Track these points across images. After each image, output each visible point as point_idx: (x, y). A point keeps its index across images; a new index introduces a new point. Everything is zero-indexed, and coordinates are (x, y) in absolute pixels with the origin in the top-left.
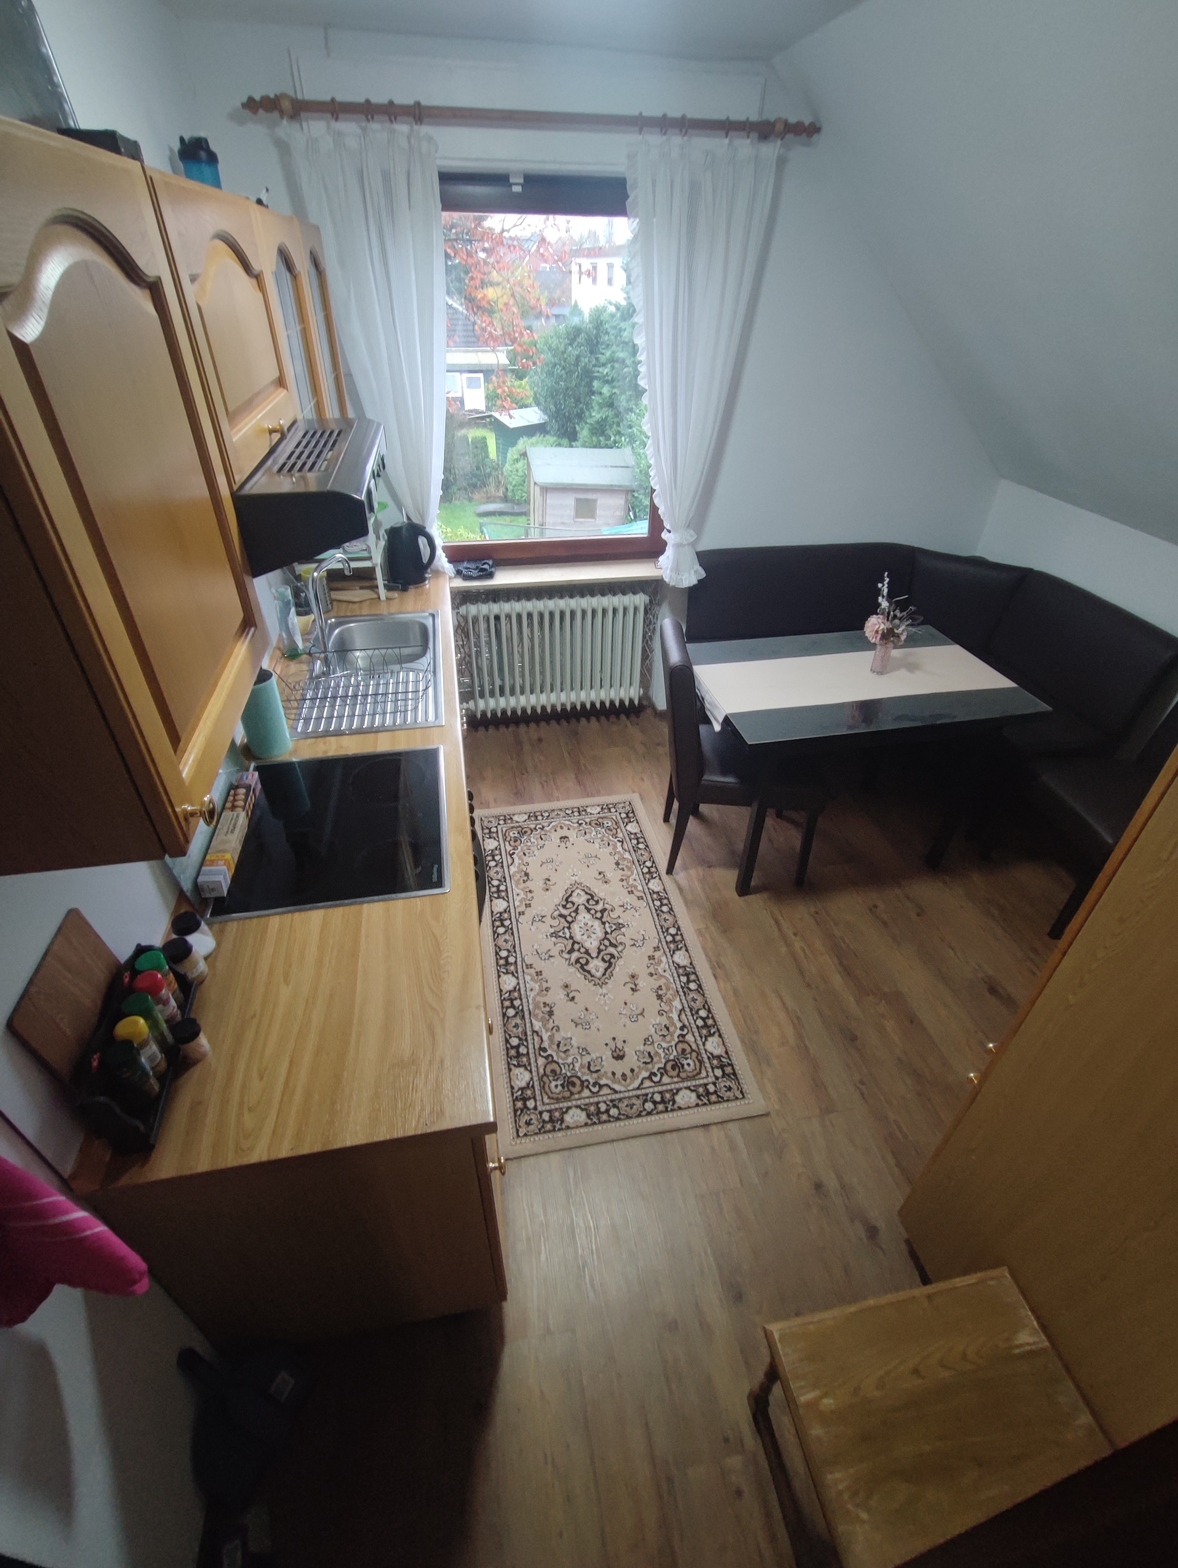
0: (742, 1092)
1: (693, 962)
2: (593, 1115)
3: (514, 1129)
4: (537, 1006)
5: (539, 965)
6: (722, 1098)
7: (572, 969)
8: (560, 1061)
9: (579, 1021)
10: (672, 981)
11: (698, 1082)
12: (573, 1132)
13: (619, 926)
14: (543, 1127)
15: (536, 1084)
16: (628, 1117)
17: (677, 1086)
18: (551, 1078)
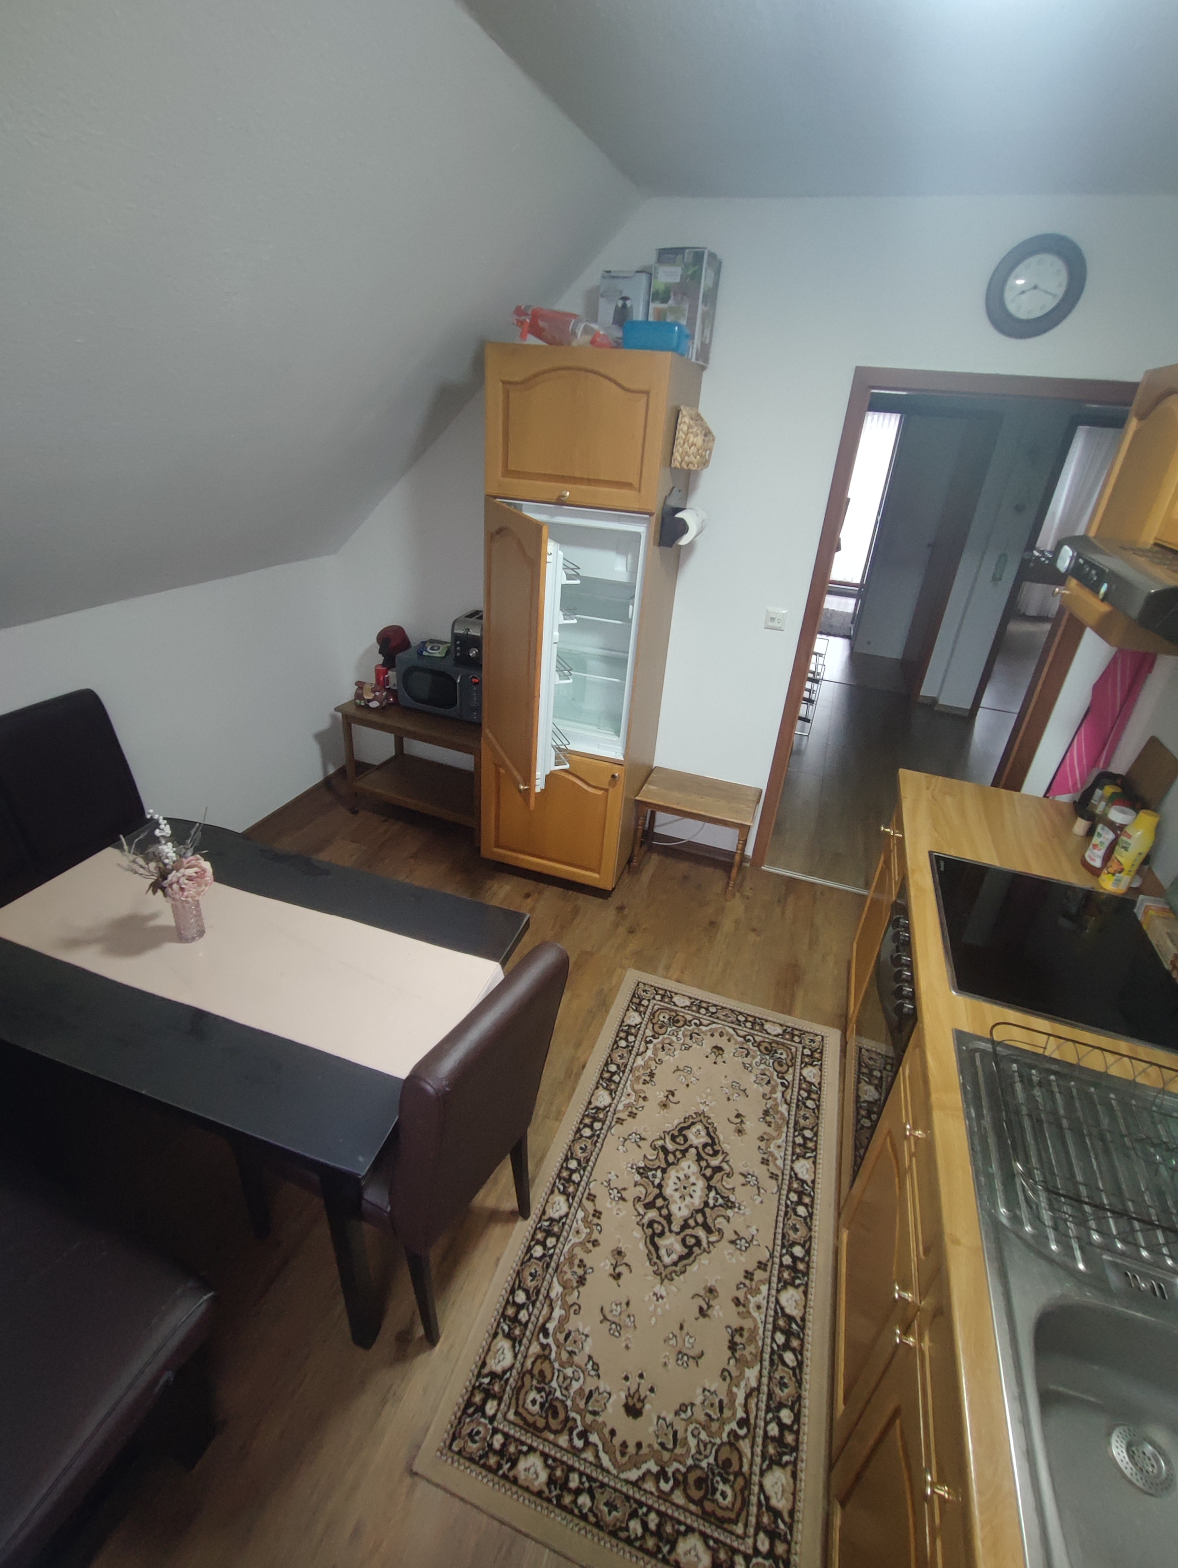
0: (638, 985)
1: (593, 1088)
2: (759, 1024)
3: (825, 1042)
4: (778, 1128)
5: (761, 1172)
6: (655, 989)
7: (726, 1147)
8: (771, 1069)
9: (741, 1093)
10: (629, 1082)
11: (666, 1005)
12: (778, 1021)
13: (643, 1171)
14: (801, 1034)
15: (798, 1063)
16: (732, 1011)
17: (683, 1010)
18: (784, 1061)
